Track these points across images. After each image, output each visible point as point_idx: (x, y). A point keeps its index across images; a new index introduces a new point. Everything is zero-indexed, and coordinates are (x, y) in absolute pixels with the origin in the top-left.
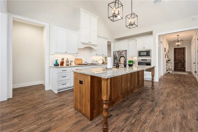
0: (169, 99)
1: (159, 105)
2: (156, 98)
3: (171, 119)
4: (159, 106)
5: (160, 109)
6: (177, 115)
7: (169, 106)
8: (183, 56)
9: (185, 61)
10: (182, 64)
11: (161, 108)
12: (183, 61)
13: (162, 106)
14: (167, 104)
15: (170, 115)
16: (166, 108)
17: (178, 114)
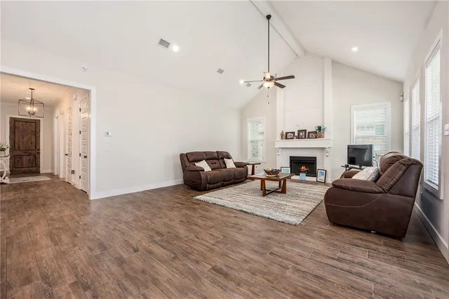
0: (66, 247)
1: (56, 275)
2: (32, 265)
3: (107, 283)
4: (60, 277)
5: (70, 282)
6: (108, 267)
7: (81, 261)
8: (33, 140)
9: (39, 150)
10: (32, 157)
11: (70, 279)
12: (34, 152)
13: (65, 272)
14: (71, 259)
15: (99, 276)
16: (79, 269)
17: (109, 263)
